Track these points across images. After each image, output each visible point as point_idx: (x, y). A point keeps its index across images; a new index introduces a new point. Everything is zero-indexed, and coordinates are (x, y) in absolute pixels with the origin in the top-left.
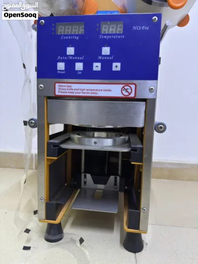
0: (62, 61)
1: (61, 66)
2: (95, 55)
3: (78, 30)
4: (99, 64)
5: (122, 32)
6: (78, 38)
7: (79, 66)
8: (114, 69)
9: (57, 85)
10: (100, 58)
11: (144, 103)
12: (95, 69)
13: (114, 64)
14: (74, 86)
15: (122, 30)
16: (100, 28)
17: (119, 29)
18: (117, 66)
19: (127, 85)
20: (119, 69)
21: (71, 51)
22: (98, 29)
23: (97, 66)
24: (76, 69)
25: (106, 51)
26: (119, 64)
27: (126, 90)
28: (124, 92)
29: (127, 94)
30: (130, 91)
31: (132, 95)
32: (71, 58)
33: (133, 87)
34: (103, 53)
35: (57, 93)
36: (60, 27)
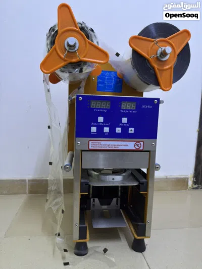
0: (95, 126)
1: (94, 129)
2: (118, 123)
3: (106, 106)
4: (120, 129)
5: (134, 109)
6: (106, 111)
7: (106, 130)
8: (130, 132)
9: (90, 142)
10: (121, 125)
11: (149, 153)
12: (117, 131)
13: (130, 129)
14: (103, 143)
15: (135, 106)
16: (121, 105)
17: (133, 106)
18: (131, 130)
19: (138, 142)
20: (133, 132)
21: (101, 119)
22: (119, 106)
23: (119, 130)
24: (105, 131)
25: (125, 120)
26: (133, 129)
27: (138, 145)
28: (136, 147)
29: (138, 148)
30: (140, 146)
31: (141, 148)
32: (101, 124)
33: (142, 143)
34: (123, 122)
35: (90, 148)
36: (93, 103)
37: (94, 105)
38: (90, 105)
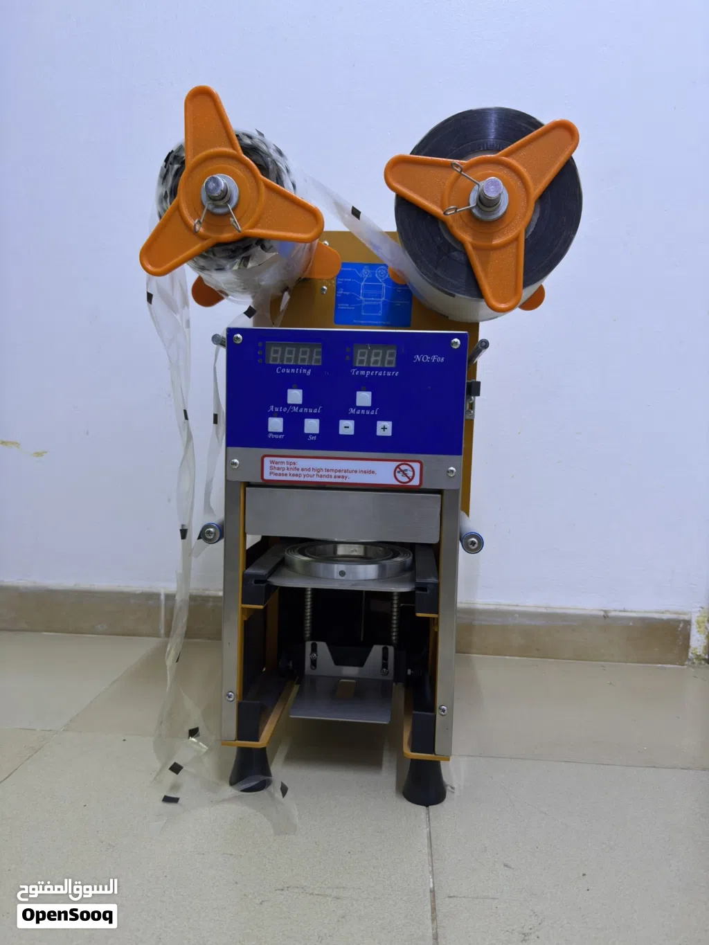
0: (279, 415)
1: (276, 425)
2: (345, 407)
3: (310, 357)
4: (351, 423)
5: (393, 365)
6: (309, 372)
7: (312, 426)
8: (380, 432)
9: (267, 460)
10: (352, 411)
11: (439, 496)
12: (342, 431)
13: (380, 424)
14: (302, 463)
15: (394, 359)
16: (352, 355)
17: (387, 358)
18: (384, 428)
19: (405, 462)
20: (389, 433)
21: (295, 396)
22: (348, 358)
23: (347, 427)
24: (306, 431)
25: (364, 398)
26: (389, 425)
27: (404, 473)
28: (399, 476)
29: (405, 479)
30: (410, 474)
31: (416, 482)
32: (295, 409)
33: (416, 466)
34: (359, 403)
35: (267, 476)
36: (273, 349)
37: (277, 355)
38: (263, 357)
